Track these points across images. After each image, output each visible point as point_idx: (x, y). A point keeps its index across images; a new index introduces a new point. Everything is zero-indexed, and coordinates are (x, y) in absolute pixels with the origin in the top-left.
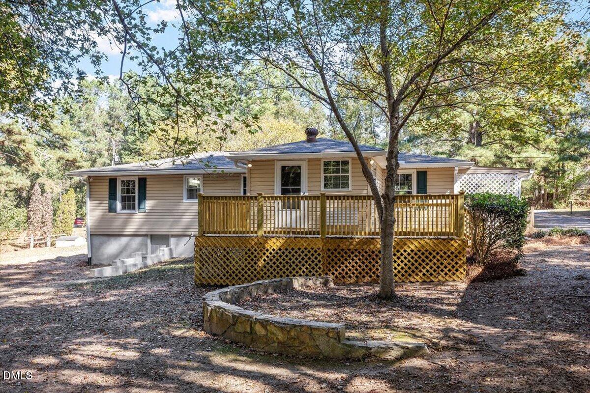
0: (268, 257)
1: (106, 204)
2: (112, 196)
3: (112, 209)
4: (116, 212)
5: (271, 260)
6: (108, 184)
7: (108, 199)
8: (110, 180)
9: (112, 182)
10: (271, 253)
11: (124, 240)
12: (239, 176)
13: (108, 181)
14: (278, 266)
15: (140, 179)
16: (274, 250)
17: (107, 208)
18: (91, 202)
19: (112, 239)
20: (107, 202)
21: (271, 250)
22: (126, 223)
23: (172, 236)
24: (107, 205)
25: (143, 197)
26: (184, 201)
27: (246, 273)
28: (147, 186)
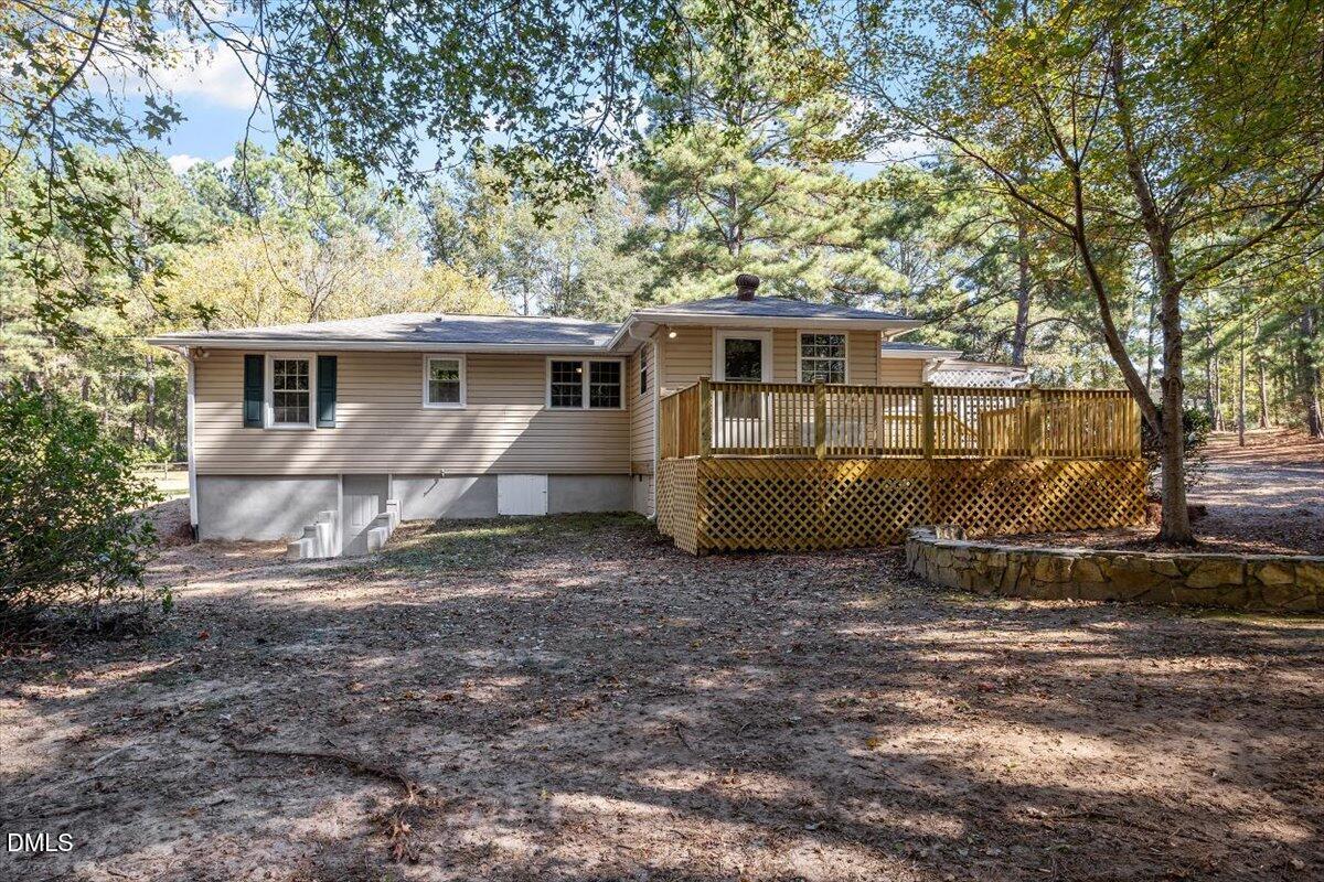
0: (837, 495)
1: (237, 411)
2: (253, 392)
3: (252, 420)
4: (262, 427)
5: (843, 500)
6: (243, 366)
7: (242, 398)
8: (248, 358)
9: (253, 363)
10: (842, 488)
11: (285, 486)
12: (544, 361)
13: (243, 359)
14: (855, 512)
15: (321, 359)
16: (848, 482)
17: (241, 418)
18: (200, 405)
19: (252, 485)
20: (241, 405)
21: (843, 483)
22: (290, 451)
23: (397, 476)
24: (240, 412)
25: (328, 398)
26: (425, 406)
27: (798, 524)
28: (339, 373)
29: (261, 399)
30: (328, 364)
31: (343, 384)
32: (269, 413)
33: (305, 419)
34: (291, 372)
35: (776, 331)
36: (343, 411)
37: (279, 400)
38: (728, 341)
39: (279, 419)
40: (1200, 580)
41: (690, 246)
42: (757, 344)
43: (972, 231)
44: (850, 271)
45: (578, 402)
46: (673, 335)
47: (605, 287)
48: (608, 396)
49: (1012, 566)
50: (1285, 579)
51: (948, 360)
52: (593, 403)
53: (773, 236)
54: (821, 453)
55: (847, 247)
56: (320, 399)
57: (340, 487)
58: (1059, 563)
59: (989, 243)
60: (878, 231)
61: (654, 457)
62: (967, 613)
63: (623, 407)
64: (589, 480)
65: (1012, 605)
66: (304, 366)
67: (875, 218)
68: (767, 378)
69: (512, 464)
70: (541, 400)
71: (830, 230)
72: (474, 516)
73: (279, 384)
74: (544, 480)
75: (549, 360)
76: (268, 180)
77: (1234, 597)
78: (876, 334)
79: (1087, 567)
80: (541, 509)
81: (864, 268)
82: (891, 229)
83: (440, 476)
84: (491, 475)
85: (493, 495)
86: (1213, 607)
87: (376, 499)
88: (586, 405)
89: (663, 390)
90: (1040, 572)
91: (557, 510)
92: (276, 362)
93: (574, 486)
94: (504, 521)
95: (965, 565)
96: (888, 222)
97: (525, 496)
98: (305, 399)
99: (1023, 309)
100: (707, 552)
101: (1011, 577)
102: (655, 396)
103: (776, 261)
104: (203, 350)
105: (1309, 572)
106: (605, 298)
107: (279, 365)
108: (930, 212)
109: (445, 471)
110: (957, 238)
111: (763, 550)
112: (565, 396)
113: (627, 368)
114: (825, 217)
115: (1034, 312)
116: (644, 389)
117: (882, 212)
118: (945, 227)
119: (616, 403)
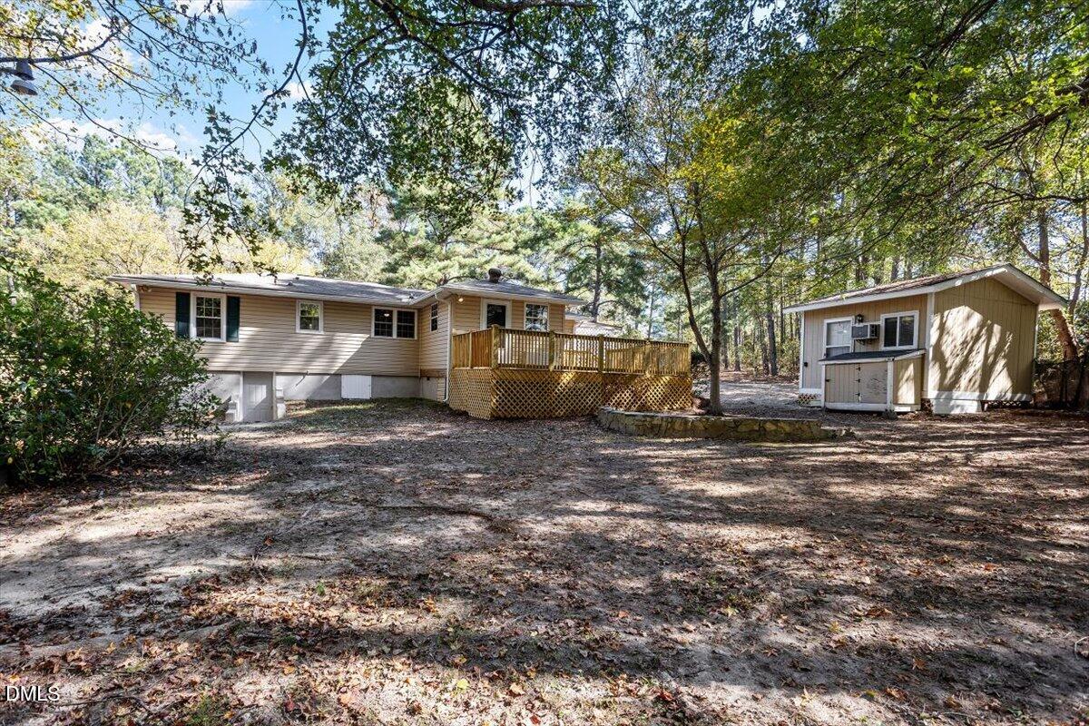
2: (182, 317)
3: (182, 334)
4: (189, 339)
6: (175, 299)
7: (175, 318)
8: (179, 295)
9: (182, 298)
12: (371, 308)
13: (175, 295)
15: (229, 298)
21: (562, 384)
23: (279, 374)
25: (234, 323)
26: (297, 331)
28: (241, 308)
29: (187, 320)
30: (234, 302)
31: (244, 314)
32: (193, 330)
33: (218, 335)
34: (207, 305)
35: (514, 301)
36: (245, 332)
37: (199, 323)
38: (489, 306)
39: (200, 334)
40: (742, 428)
41: (420, 242)
42: (503, 308)
43: (573, 250)
44: (511, 265)
45: (390, 334)
46: (461, 300)
47: (357, 261)
48: (406, 332)
49: (664, 424)
50: (773, 428)
51: (586, 322)
52: (399, 335)
53: (467, 241)
54: (551, 368)
55: (510, 252)
56: (228, 323)
57: (241, 379)
58: (685, 421)
59: (583, 257)
60: (525, 244)
61: (448, 367)
62: (650, 444)
63: (416, 338)
64: (394, 379)
65: (668, 441)
66: (218, 304)
67: (523, 237)
68: (508, 326)
69: (351, 369)
70: (368, 331)
71: (501, 241)
72: (327, 398)
73: (199, 311)
74: (369, 378)
75: (374, 308)
76: (114, 165)
77: (755, 435)
78: (563, 306)
79: (698, 424)
80: (367, 396)
81: (519, 265)
82: (532, 243)
83: (307, 374)
84: (338, 375)
85: (339, 387)
86: (749, 440)
87: (264, 387)
88: (395, 336)
89: (454, 331)
90: (677, 426)
91: (376, 396)
92: (198, 298)
93: (388, 382)
94: (346, 401)
95: (640, 423)
96: (531, 240)
97: (357, 387)
98: (218, 323)
99: (597, 294)
100: (497, 418)
101: (663, 428)
102: (448, 333)
103: (469, 256)
104: (148, 287)
105: (782, 425)
106: (358, 269)
107: (200, 301)
108: (553, 236)
109: (310, 371)
110: (564, 253)
111: (523, 418)
112: (382, 329)
113: (419, 316)
114: (498, 233)
115: (602, 297)
116: (434, 327)
117: (528, 234)
118: (559, 245)
119: (412, 336)
